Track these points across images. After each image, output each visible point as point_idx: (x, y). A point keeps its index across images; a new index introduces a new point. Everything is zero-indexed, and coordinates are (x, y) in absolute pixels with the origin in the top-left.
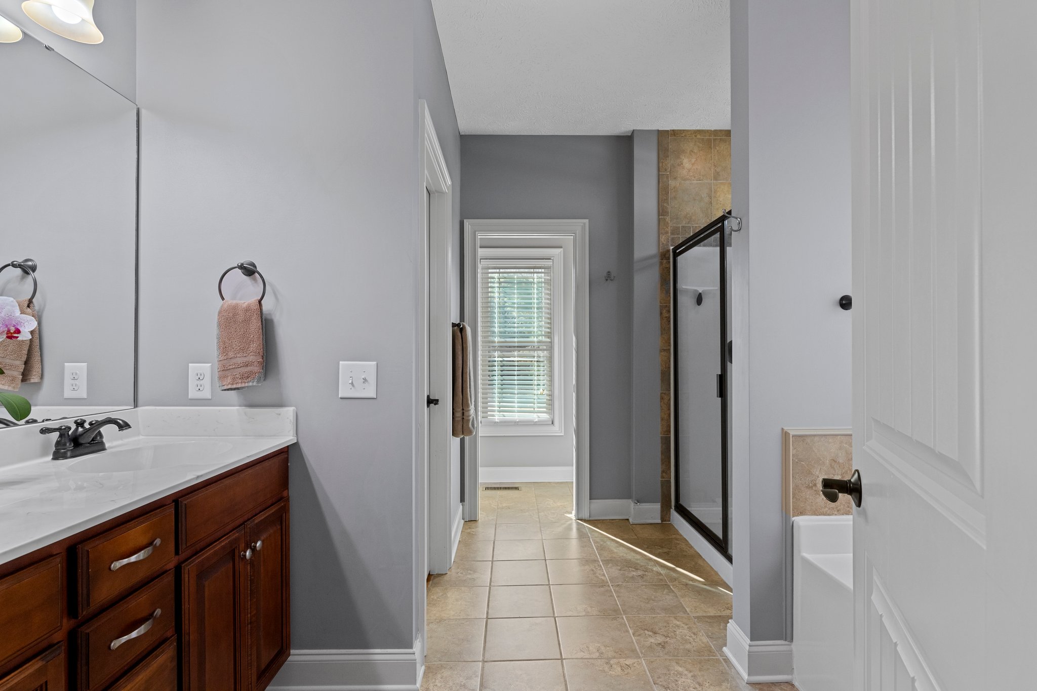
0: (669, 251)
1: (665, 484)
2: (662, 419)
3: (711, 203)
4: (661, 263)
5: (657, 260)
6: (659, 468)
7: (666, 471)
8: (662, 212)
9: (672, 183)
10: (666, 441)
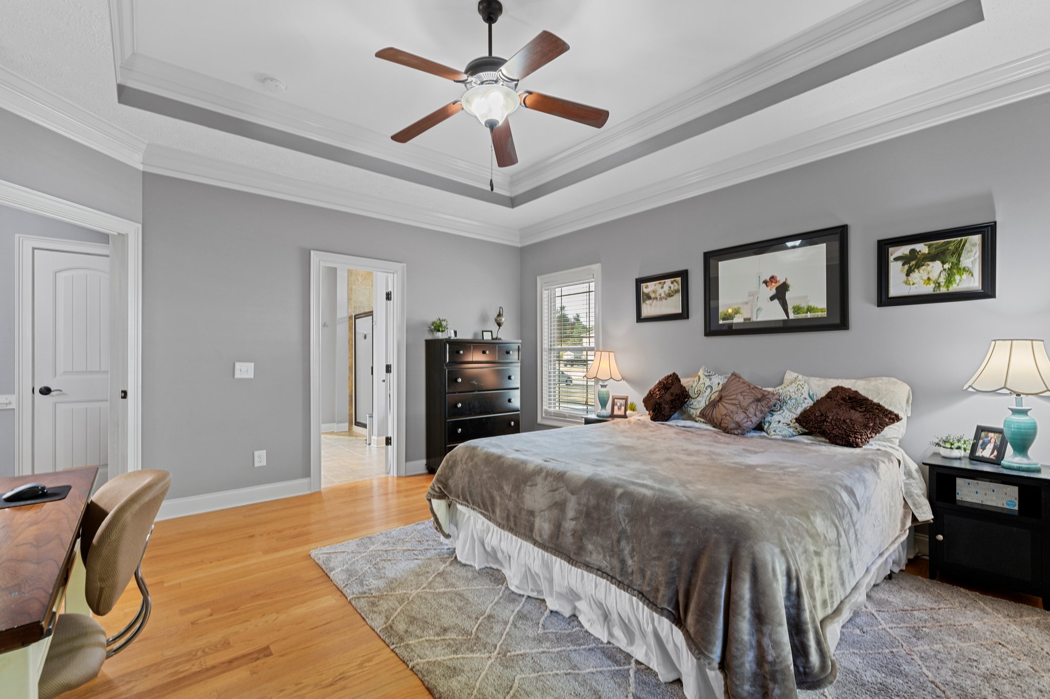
0: (352, 316)
1: (351, 415)
2: (349, 387)
3: (370, 297)
4: (349, 320)
5: (348, 319)
6: (348, 407)
7: (351, 409)
8: (349, 299)
9: (354, 287)
10: (351, 397)
